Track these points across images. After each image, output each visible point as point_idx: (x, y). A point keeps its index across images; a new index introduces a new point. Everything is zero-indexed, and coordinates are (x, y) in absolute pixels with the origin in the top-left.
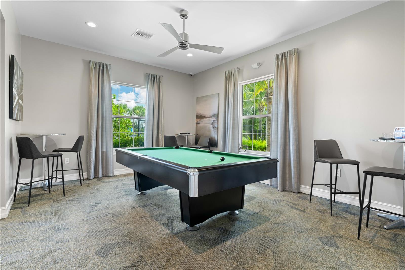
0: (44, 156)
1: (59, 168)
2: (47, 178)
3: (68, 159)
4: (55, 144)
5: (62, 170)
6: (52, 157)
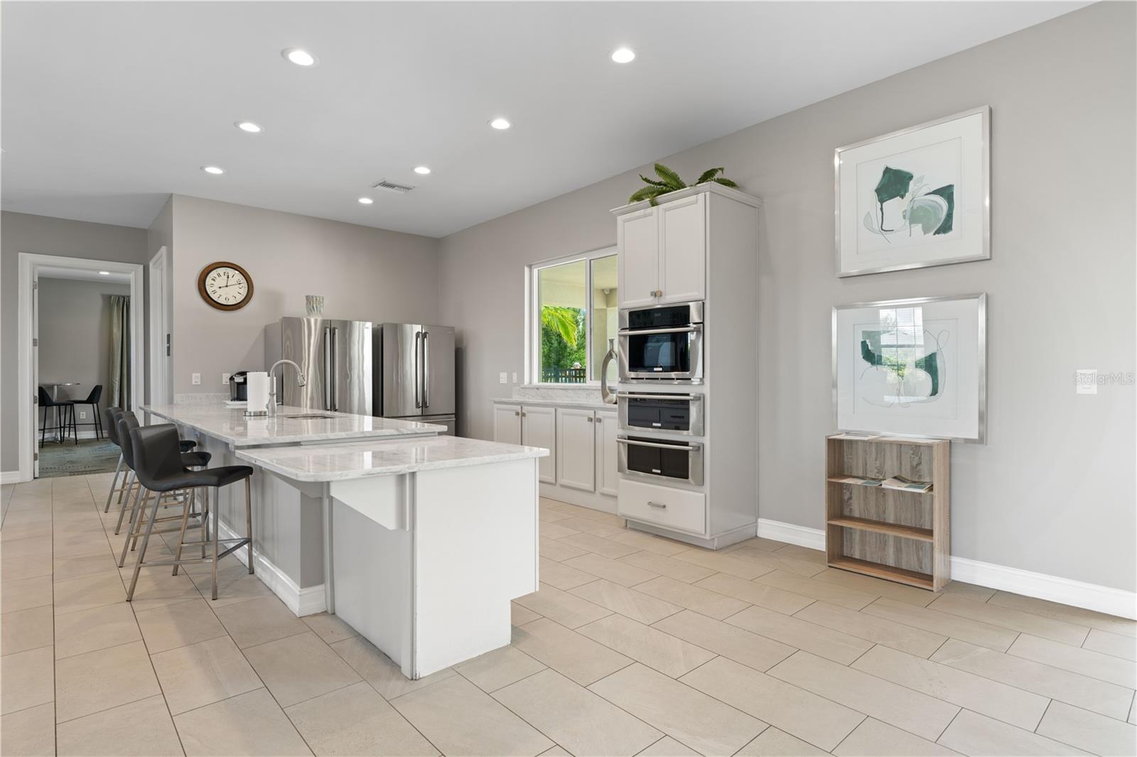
0: (56, 405)
1: (72, 422)
2: (59, 426)
3: (84, 413)
4: (68, 396)
5: (75, 424)
6: (64, 407)
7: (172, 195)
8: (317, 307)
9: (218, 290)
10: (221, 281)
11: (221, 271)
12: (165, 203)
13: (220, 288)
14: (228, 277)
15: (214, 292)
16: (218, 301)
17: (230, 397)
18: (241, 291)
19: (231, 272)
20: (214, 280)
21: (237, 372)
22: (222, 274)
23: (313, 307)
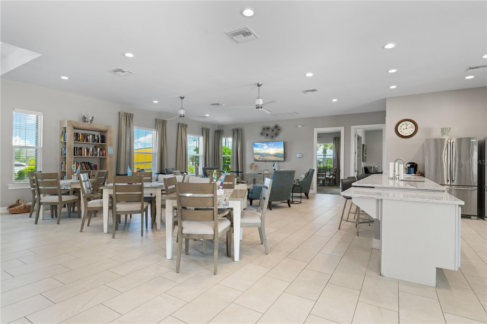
7: (386, 98)
8: (446, 133)
9: (403, 130)
10: (404, 127)
11: (404, 123)
12: (384, 102)
13: (403, 129)
14: (407, 125)
15: (401, 131)
16: (403, 135)
17: (405, 172)
18: (412, 130)
19: (408, 122)
20: (401, 127)
21: (408, 162)
22: (404, 124)
23: (444, 133)
